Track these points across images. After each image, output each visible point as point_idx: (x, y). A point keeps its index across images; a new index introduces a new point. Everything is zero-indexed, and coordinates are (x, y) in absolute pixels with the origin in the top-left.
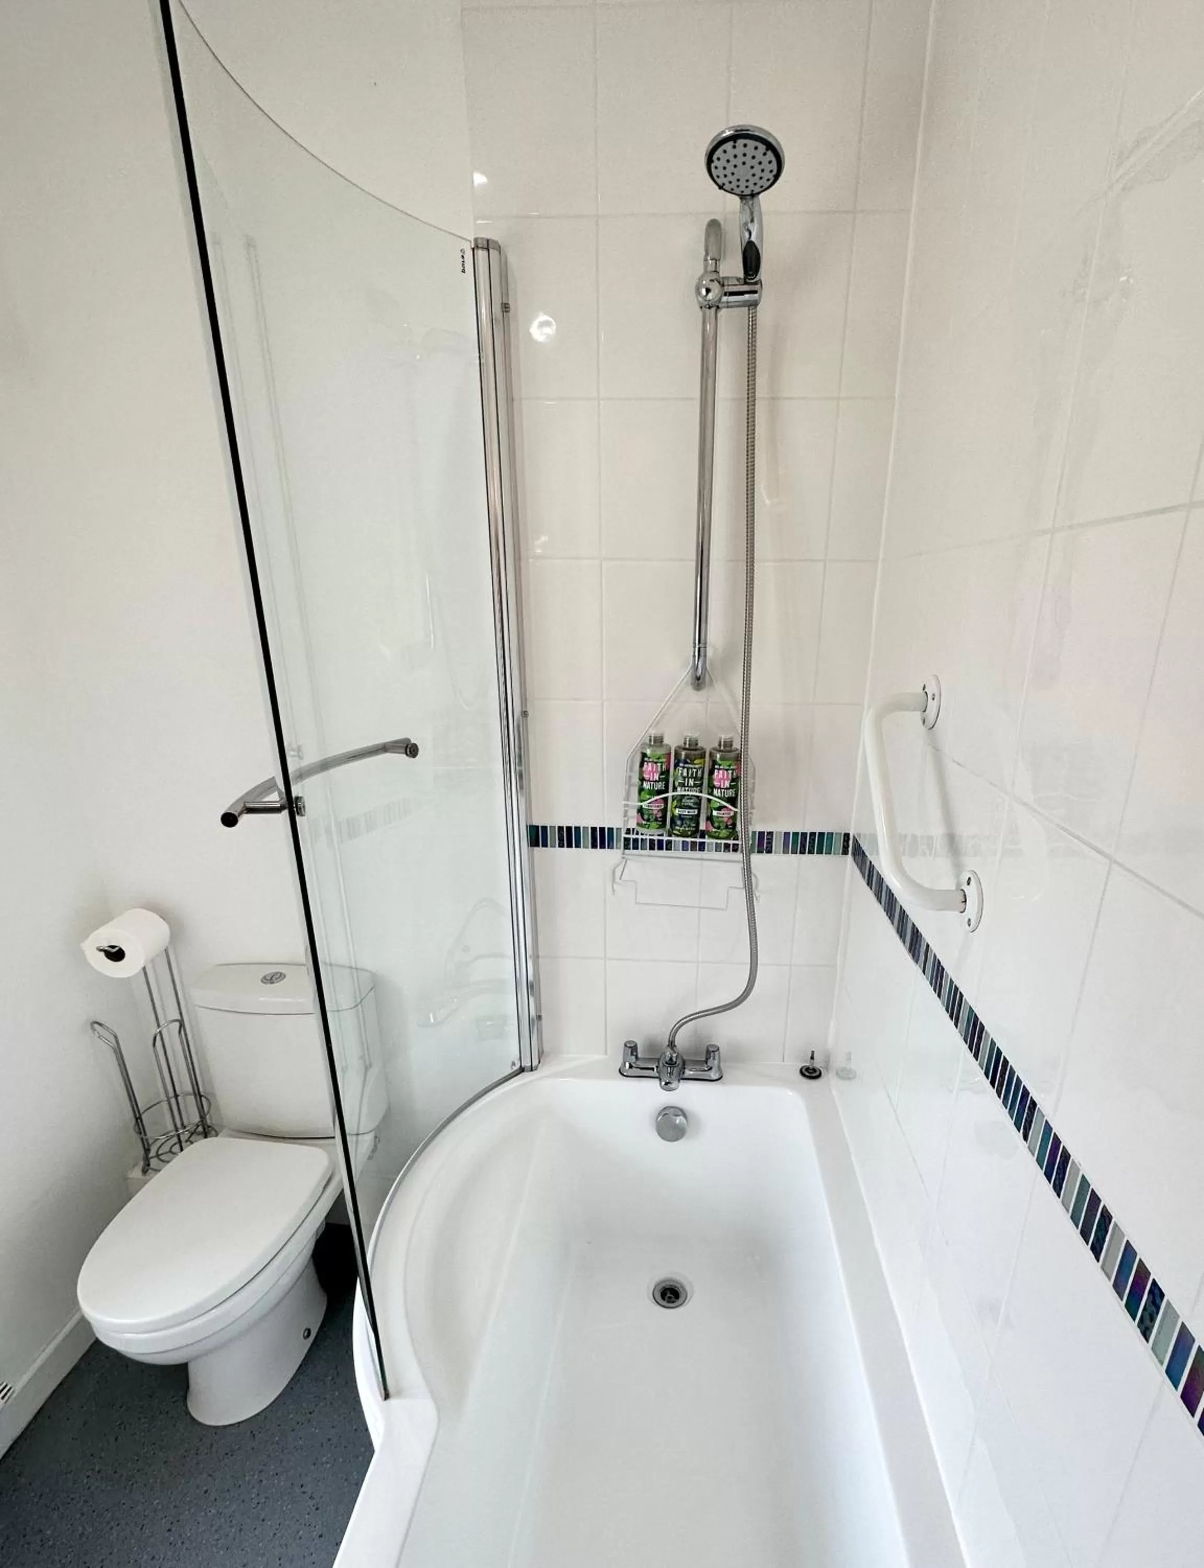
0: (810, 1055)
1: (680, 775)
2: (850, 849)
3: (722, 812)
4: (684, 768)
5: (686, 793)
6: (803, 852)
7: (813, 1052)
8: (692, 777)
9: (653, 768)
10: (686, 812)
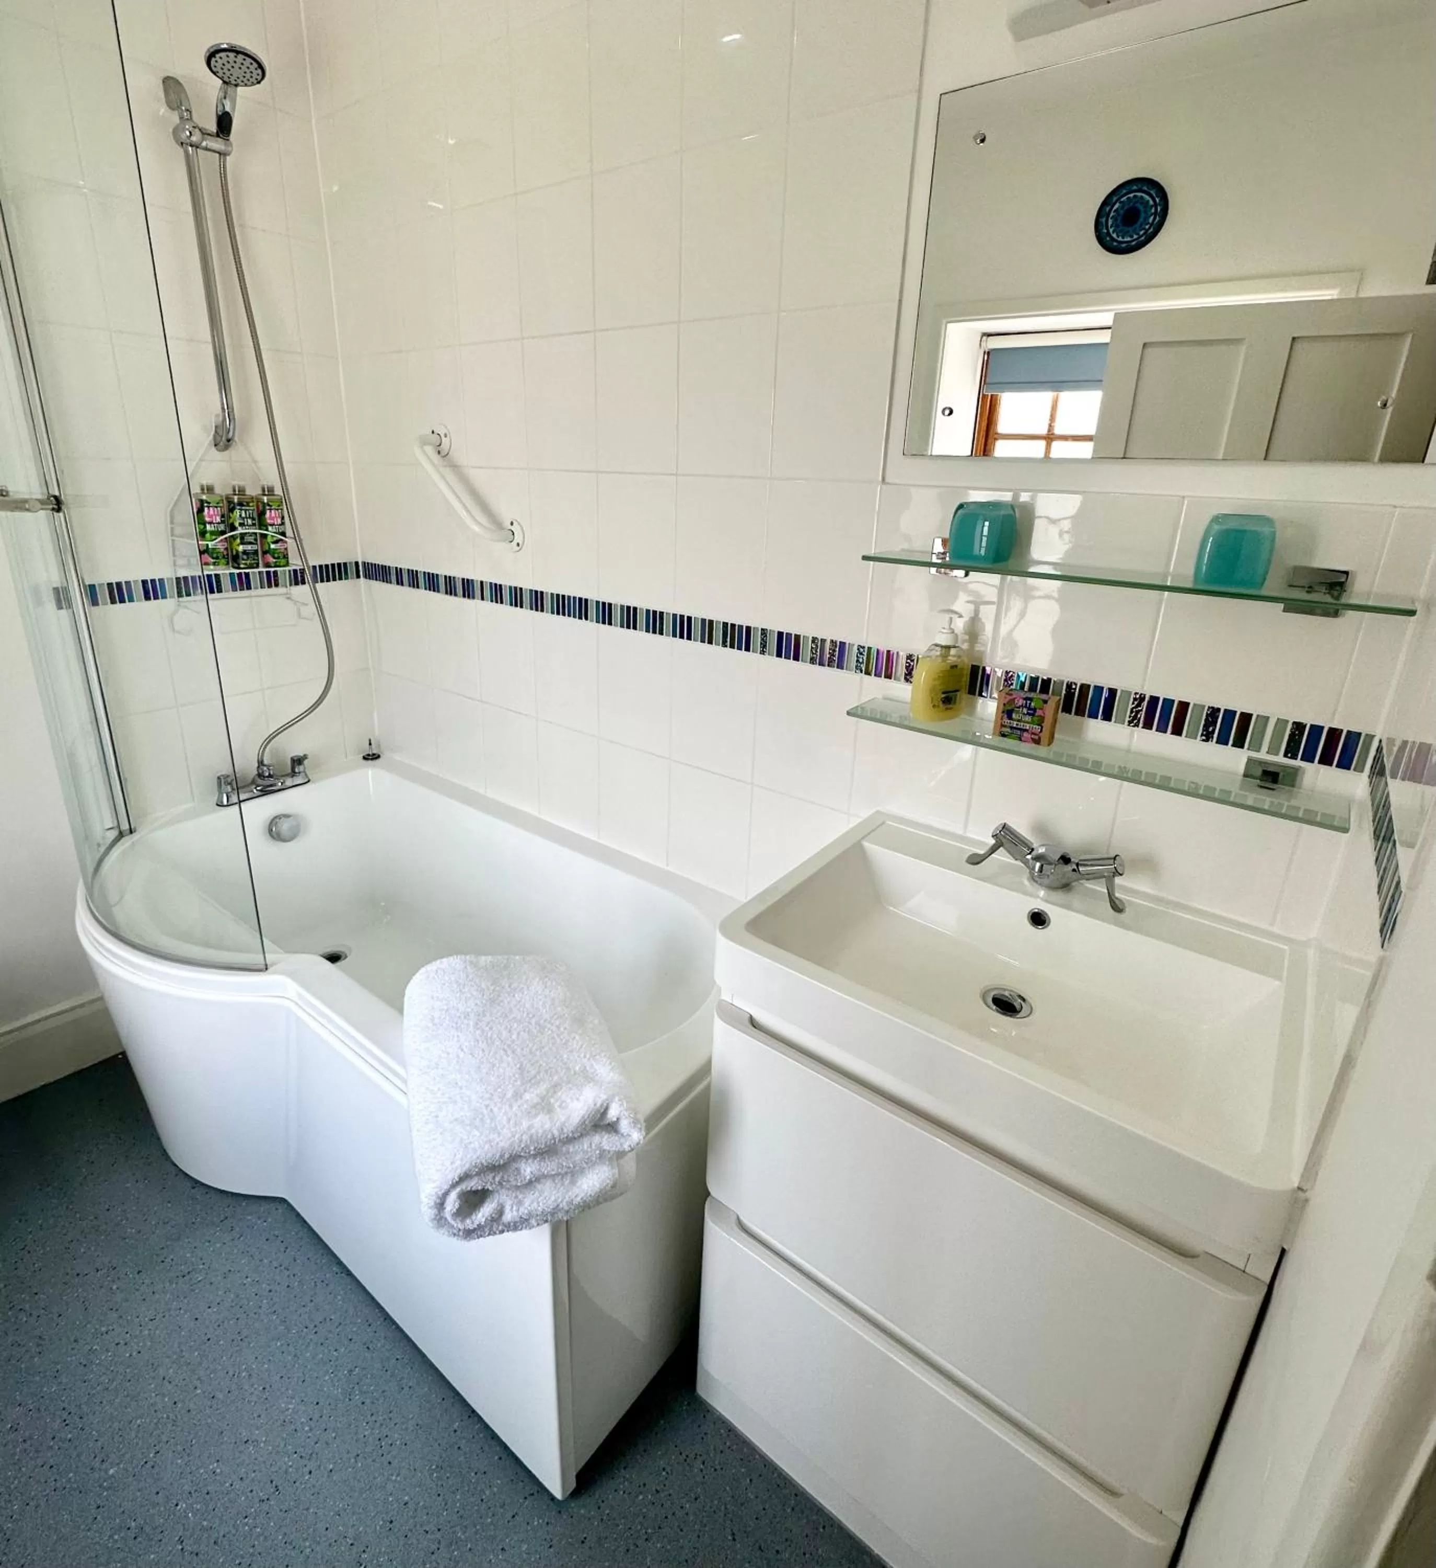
0: (368, 743)
1: (238, 516)
2: (361, 573)
3: (279, 544)
4: (241, 510)
5: (247, 531)
6: (328, 580)
7: (370, 740)
8: (250, 518)
9: (214, 511)
10: (249, 547)
